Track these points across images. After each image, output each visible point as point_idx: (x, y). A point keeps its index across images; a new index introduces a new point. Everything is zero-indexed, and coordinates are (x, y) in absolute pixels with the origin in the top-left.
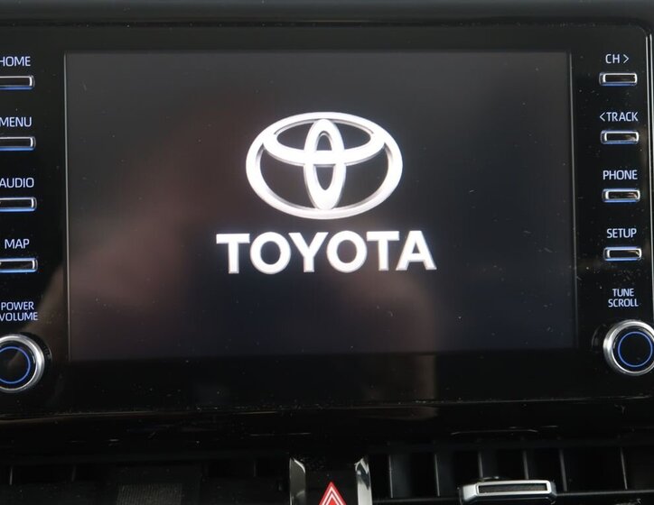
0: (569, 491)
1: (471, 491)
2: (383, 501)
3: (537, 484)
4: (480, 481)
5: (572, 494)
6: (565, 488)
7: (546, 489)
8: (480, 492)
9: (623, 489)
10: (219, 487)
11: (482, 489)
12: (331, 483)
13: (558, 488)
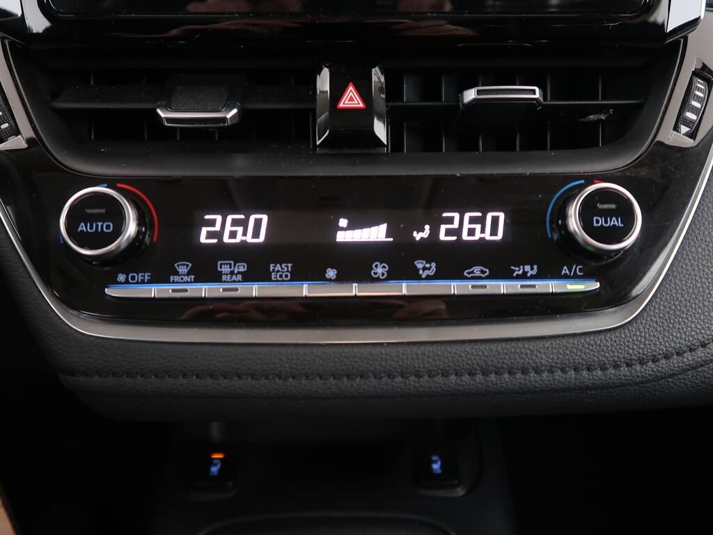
0: (551, 100)
1: (470, 95)
2: (395, 104)
3: (528, 90)
4: (478, 86)
5: (552, 103)
6: (549, 98)
7: (535, 94)
8: (478, 94)
9: (598, 100)
10: (260, 91)
11: (479, 92)
12: (351, 84)
13: (545, 96)
